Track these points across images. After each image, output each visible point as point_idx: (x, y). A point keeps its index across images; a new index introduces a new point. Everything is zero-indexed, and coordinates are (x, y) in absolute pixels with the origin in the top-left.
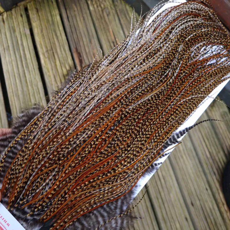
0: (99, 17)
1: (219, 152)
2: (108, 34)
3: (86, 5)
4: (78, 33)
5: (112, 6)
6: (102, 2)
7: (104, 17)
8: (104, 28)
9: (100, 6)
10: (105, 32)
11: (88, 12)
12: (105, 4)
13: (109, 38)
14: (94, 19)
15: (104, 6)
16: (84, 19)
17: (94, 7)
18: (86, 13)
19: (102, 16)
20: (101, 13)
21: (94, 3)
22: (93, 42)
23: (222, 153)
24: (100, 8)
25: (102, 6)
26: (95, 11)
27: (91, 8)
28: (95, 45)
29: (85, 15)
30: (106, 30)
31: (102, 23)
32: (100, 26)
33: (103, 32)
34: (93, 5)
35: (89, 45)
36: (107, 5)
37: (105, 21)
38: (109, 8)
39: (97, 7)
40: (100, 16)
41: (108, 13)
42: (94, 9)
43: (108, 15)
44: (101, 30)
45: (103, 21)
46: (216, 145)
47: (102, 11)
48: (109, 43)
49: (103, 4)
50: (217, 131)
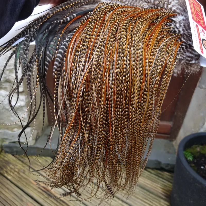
0: (19, 179)
1: (160, 201)
2: (32, 185)
3: (4, 178)
4: (9, 203)
5: (24, 165)
6: (15, 168)
7: (22, 176)
8: (27, 183)
9: (15, 171)
10: (29, 185)
11: (9, 182)
12: (18, 167)
13: (34, 187)
14: (16, 183)
15: (18, 169)
16: (8, 189)
17: (11, 175)
18: (7, 184)
19: (20, 176)
20: (18, 175)
21: (9, 172)
22: (24, 199)
23: (162, 200)
24: (16, 173)
25: (17, 170)
26: (13, 177)
27: (9, 177)
28: (27, 200)
29: (8, 186)
30: (28, 183)
31: (23, 181)
32: (23, 184)
33: (27, 186)
34: (10, 174)
35: (22, 204)
36: (20, 167)
37: (24, 178)
38: (22, 167)
39: (13, 173)
40: (19, 177)
41: (23, 172)
42: (11, 177)
43: (24, 173)
44: (25, 186)
45: (23, 179)
46: (154, 198)
47: (18, 173)
48: (36, 190)
49: (17, 168)
50: (147, 188)
